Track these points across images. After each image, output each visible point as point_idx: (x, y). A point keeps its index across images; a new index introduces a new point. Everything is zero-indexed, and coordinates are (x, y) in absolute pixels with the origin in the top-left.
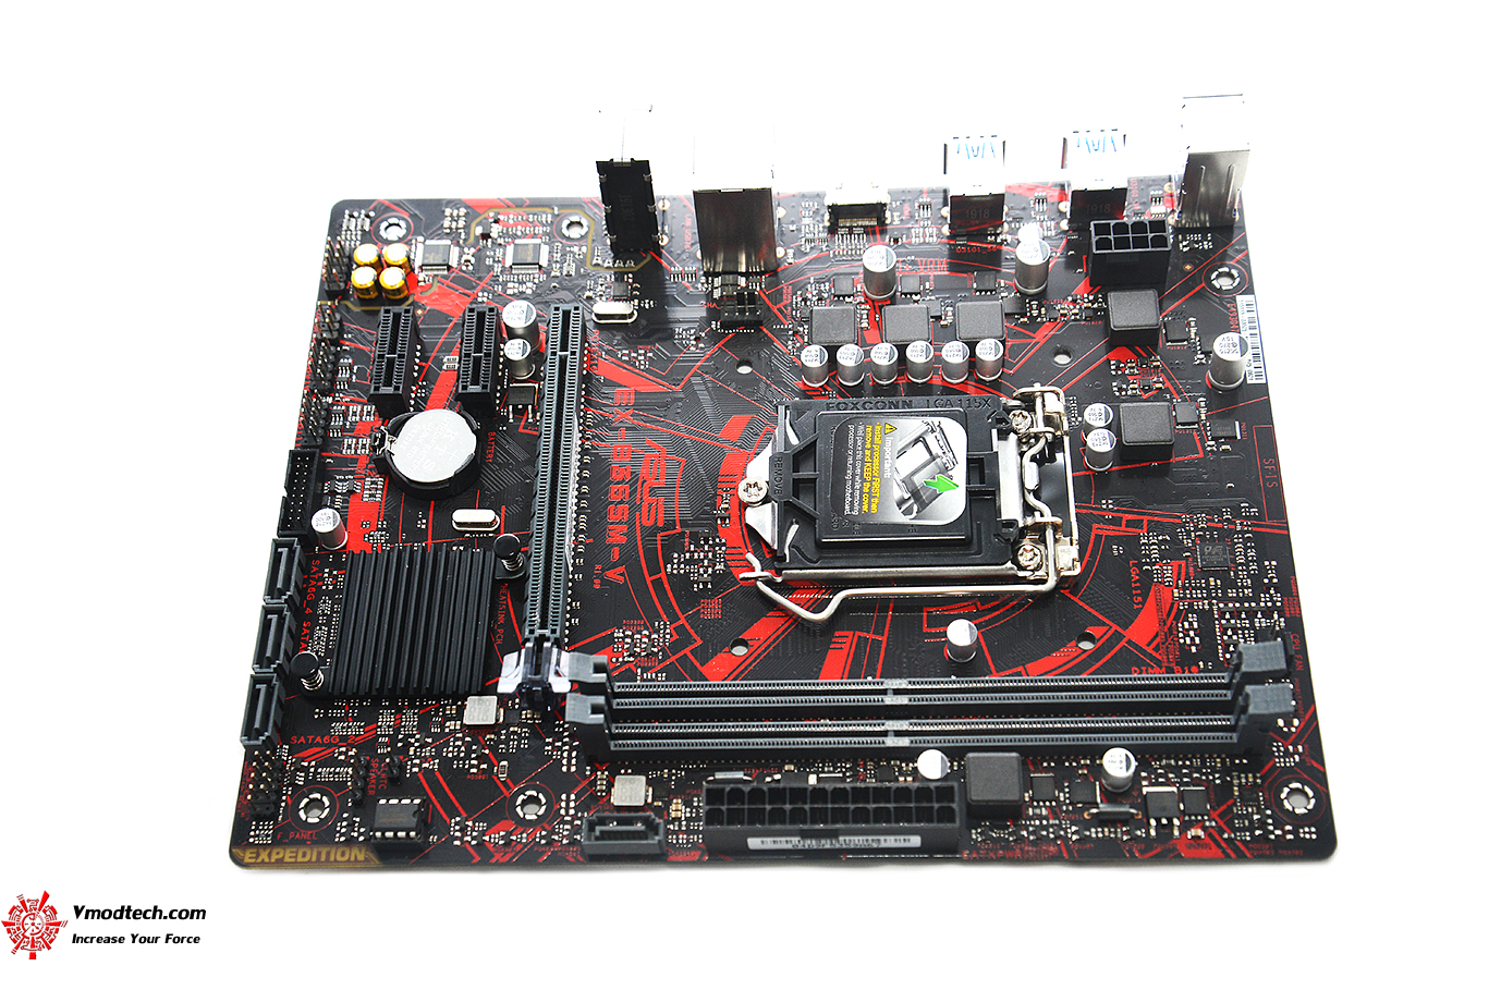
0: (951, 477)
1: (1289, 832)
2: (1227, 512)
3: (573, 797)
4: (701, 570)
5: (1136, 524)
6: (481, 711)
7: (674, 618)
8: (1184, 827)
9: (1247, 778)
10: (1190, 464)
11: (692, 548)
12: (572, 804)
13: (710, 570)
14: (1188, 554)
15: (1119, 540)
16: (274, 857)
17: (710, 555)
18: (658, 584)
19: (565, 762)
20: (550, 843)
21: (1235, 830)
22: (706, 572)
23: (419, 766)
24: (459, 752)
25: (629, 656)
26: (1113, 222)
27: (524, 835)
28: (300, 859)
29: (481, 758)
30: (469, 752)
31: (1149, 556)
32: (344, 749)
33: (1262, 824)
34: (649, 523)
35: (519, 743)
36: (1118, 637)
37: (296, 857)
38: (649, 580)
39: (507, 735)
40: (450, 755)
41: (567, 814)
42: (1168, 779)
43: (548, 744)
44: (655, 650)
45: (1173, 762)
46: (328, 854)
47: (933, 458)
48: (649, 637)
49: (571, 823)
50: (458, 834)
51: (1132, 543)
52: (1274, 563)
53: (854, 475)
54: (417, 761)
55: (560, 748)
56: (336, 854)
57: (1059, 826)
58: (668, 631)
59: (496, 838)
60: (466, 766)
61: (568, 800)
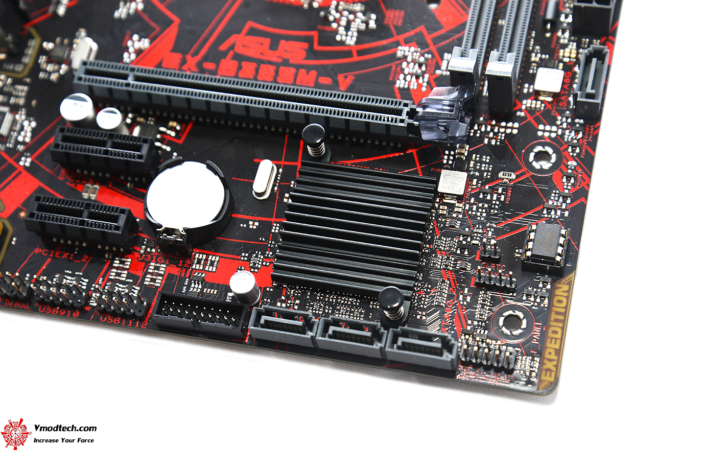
11: (335, 25)
12: (547, 128)
13: (360, 14)
16: (553, 357)
17: (345, 13)
19: (509, 131)
20: (579, 145)
23: (489, 239)
24: (482, 208)
25: (424, 77)
28: (559, 336)
29: (493, 190)
30: (484, 201)
32: (461, 297)
34: (304, 54)
35: (485, 163)
37: (556, 339)
38: (355, 59)
39: (476, 170)
40: (484, 215)
43: (490, 142)
44: (422, 59)
46: (558, 313)
48: (408, 63)
49: (564, 130)
50: (559, 212)
54: (485, 240)
55: (495, 134)
56: (559, 307)
58: (407, 49)
59: (567, 185)
60: (498, 203)
61: (544, 131)
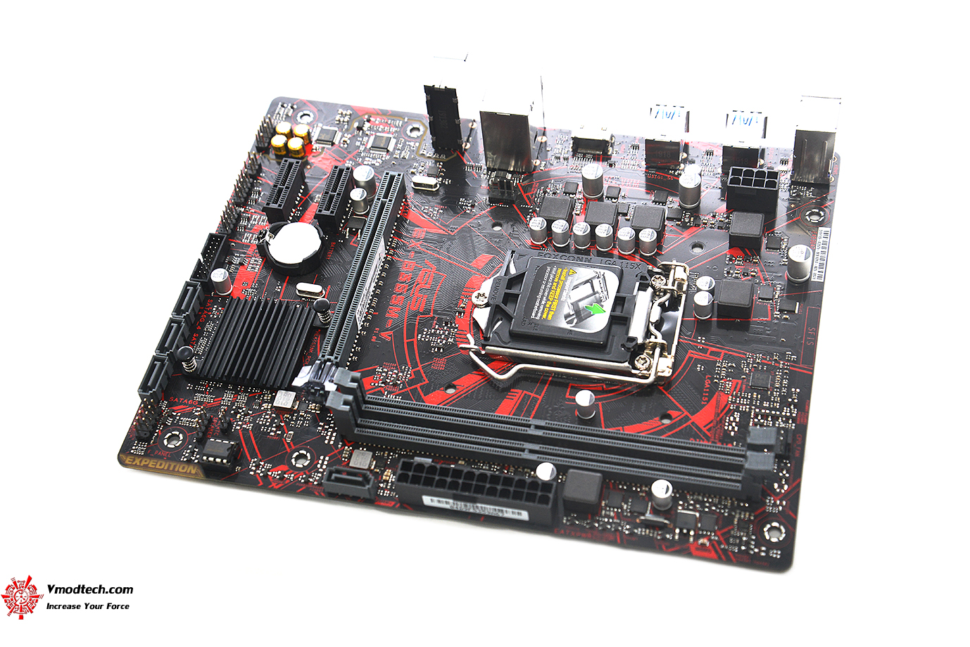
0: (602, 306)
1: (763, 551)
2: (776, 355)
3: (327, 458)
4: (439, 341)
5: (716, 354)
6: (284, 399)
7: (415, 366)
8: (697, 537)
9: (745, 515)
10: (761, 324)
11: (437, 327)
12: (326, 463)
13: (444, 342)
14: (744, 377)
15: (703, 362)
16: (143, 463)
17: (447, 332)
19: (328, 438)
20: (307, 482)
21: (728, 544)
22: (441, 342)
23: (241, 426)
24: (266, 422)
25: (382, 383)
26: (744, 169)
27: (293, 475)
28: (158, 467)
29: (278, 427)
30: (272, 423)
31: (719, 374)
32: (199, 409)
33: (747, 544)
34: (414, 309)
35: (303, 422)
36: (686, 419)
37: (156, 465)
38: (405, 341)
39: (297, 416)
40: (261, 423)
41: (321, 467)
42: (695, 507)
43: (320, 426)
44: (399, 382)
45: (700, 498)
46: (175, 466)
47: (594, 293)
48: (397, 374)
49: (322, 473)
50: (254, 468)
51: (710, 366)
52: (798, 390)
53: (543, 296)
54: (240, 423)
55: (327, 430)
56: (179, 468)
57: (619, 524)
58: (409, 373)
59: (275, 474)
60: (269, 431)
61: (324, 460)
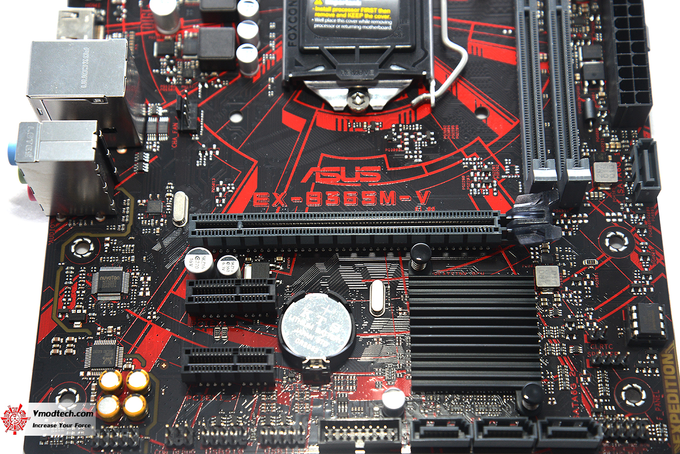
4: (419, 139)
11: (400, 146)
13: (419, 134)
17: (406, 134)
18: (430, 168)
19: (580, 222)
20: (645, 227)
22: (420, 136)
23: (591, 322)
24: (577, 294)
25: (492, 184)
28: (677, 401)
30: (577, 288)
32: (582, 379)
34: (379, 176)
35: (568, 254)
37: (676, 405)
38: (427, 174)
39: (562, 261)
40: (581, 301)
41: (622, 217)
43: (567, 234)
46: (670, 381)
48: (475, 172)
49: (628, 214)
50: (645, 289)
53: (358, 24)
54: (588, 324)
55: (569, 226)
56: (669, 375)
58: (470, 159)
59: (645, 263)
60: (589, 288)
61: (611, 217)
